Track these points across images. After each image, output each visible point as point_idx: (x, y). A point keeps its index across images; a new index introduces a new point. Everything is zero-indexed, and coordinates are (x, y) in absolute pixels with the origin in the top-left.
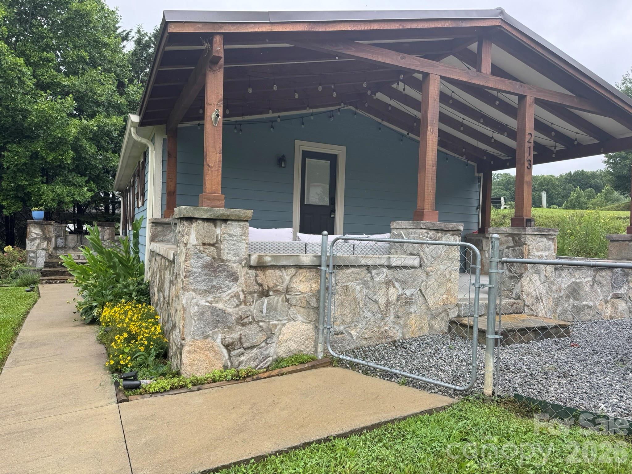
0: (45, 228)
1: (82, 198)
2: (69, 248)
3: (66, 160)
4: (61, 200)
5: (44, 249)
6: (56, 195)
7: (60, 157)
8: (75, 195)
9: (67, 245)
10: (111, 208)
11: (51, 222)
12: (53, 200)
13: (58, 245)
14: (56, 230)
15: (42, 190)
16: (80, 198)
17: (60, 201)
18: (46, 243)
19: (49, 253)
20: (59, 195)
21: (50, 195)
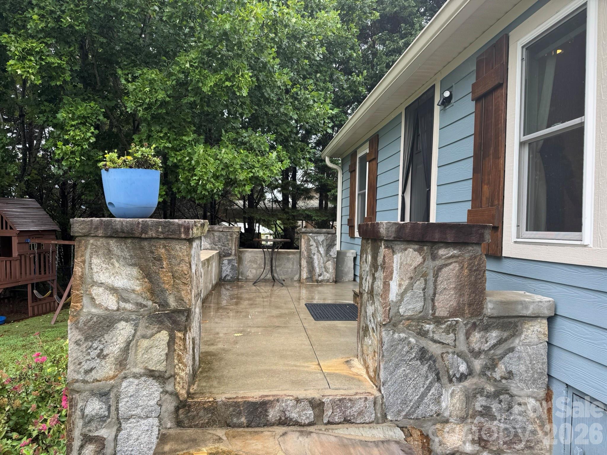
0: (159, 259)
1: (268, 173)
2: (247, 280)
3: (240, 89)
4: (232, 177)
5: (151, 374)
6: (221, 166)
7: (228, 84)
8: (254, 167)
9: (242, 274)
10: (290, 200)
11: (187, 229)
12: (216, 177)
13: (224, 275)
14: (219, 241)
15: (195, 157)
16: (264, 174)
17: (228, 178)
18: (164, 336)
19: (176, 395)
20: (227, 166)
21: (209, 166)
